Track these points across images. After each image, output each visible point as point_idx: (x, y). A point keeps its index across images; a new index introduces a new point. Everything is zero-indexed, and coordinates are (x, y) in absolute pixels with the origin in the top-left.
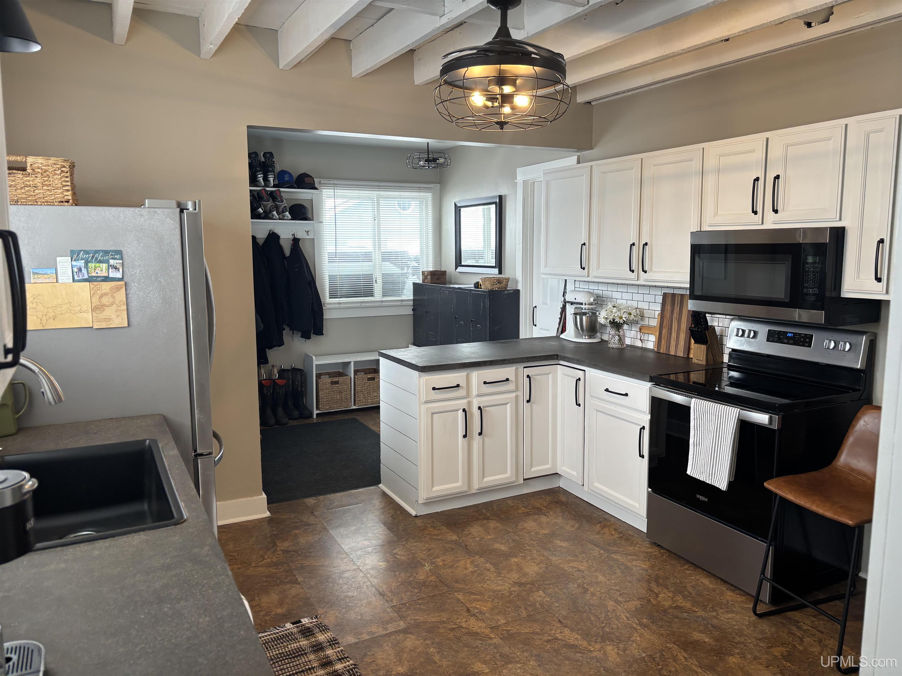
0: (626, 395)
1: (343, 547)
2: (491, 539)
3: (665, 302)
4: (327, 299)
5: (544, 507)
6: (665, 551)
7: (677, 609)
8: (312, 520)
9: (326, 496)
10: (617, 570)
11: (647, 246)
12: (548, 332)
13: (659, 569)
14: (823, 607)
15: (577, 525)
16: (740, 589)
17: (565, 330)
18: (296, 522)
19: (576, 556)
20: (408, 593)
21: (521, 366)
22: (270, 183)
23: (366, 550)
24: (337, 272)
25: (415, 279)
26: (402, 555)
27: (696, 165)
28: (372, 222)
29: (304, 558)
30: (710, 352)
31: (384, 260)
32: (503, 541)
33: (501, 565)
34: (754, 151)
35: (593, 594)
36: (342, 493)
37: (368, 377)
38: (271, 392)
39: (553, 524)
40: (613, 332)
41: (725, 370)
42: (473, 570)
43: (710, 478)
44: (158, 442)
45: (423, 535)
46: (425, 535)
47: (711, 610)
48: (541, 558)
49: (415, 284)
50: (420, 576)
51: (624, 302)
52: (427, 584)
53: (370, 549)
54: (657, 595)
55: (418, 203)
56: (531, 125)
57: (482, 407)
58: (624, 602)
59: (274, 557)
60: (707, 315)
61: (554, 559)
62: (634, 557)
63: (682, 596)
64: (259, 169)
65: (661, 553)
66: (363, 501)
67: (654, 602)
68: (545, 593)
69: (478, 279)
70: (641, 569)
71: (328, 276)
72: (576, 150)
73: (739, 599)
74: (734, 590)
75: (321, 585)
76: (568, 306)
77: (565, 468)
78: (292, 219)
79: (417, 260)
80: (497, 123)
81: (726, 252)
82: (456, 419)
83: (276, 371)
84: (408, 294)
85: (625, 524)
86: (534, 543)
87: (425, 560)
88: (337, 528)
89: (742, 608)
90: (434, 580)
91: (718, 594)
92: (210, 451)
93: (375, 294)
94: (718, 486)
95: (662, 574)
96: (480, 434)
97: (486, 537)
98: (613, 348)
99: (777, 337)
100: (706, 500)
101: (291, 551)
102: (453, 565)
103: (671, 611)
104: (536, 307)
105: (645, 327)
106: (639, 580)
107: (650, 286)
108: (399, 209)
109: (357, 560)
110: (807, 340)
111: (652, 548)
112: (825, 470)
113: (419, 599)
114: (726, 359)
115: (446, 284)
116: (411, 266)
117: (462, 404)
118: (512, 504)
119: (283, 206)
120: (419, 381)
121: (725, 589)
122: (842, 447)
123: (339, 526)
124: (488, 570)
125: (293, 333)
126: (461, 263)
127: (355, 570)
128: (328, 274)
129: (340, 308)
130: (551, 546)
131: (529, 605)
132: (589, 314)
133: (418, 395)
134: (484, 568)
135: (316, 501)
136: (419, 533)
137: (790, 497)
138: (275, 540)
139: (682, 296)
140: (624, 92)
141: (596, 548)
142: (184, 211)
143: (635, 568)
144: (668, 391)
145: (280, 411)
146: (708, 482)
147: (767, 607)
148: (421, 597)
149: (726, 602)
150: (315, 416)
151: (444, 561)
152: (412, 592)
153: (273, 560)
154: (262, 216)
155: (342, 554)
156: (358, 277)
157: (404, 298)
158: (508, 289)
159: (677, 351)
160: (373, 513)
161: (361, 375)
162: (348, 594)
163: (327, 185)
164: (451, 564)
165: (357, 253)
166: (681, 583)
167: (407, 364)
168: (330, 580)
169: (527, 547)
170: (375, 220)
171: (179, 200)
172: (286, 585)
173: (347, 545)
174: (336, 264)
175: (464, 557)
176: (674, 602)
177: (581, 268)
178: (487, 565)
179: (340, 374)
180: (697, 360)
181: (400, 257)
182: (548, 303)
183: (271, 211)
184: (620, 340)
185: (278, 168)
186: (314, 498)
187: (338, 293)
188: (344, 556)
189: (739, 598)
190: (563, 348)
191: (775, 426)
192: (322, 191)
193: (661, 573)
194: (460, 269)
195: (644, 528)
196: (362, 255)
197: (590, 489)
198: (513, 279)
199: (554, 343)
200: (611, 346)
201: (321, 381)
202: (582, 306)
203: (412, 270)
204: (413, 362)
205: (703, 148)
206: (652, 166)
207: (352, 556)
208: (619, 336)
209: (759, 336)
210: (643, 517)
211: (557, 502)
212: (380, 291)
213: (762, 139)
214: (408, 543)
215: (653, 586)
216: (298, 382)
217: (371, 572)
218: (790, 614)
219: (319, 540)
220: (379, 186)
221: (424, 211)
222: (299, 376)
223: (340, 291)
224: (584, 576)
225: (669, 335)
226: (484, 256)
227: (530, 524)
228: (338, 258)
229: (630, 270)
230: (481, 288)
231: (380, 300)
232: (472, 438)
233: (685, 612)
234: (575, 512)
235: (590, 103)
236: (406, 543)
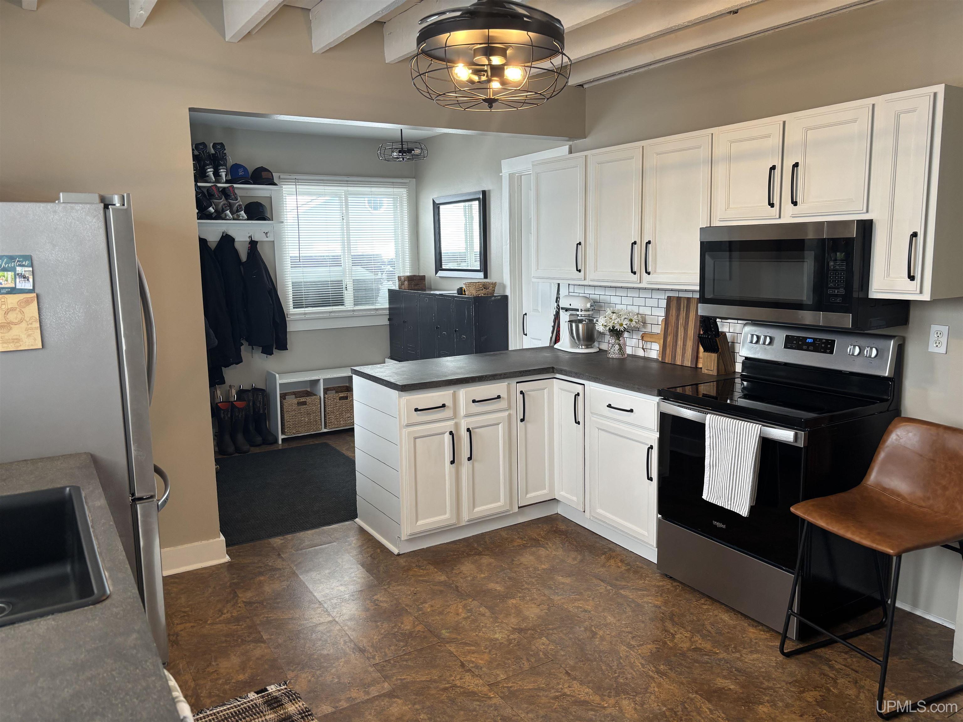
0: (631, 411)
1: (315, 594)
2: (484, 578)
3: (670, 307)
4: (290, 309)
5: (542, 537)
6: (679, 584)
7: (696, 651)
8: (279, 564)
9: (295, 534)
10: (628, 608)
11: (650, 245)
12: (541, 341)
13: (674, 605)
14: (854, 641)
15: (579, 557)
16: (762, 625)
17: (559, 339)
18: (261, 567)
19: (581, 594)
20: (393, 648)
21: (513, 381)
22: (222, 178)
23: (342, 597)
24: (301, 279)
25: (391, 285)
26: (384, 601)
27: (704, 153)
28: (340, 221)
29: (270, 610)
30: (721, 361)
31: (354, 264)
32: (499, 580)
33: (498, 609)
34: (768, 136)
35: (602, 639)
36: (313, 531)
37: (340, 396)
38: (229, 416)
39: (553, 557)
40: (612, 341)
41: (738, 381)
42: (466, 616)
43: (729, 503)
44: (82, 490)
45: (407, 577)
46: (409, 577)
47: (734, 651)
48: (542, 597)
49: (390, 291)
50: (405, 626)
51: (624, 307)
52: (414, 634)
53: (347, 596)
54: (673, 636)
55: (392, 200)
56: (524, 103)
57: (471, 429)
58: (638, 646)
59: (234, 611)
60: (718, 320)
61: (556, 598)
62: (645, 592)
63: (701, 636)
64: (208, 162)
65: (675, 586)
66: (337, 539)
67: (671, 645)
68: (548, 640)
69: (461, 284)
70: (654, 606)
71: (291, 283)
72: (567, 138)
73: (762, 637)
74: (756, 627)
75: (290, 642)
76: (561, 312)
77: (563, 493)
78: (248, 219)
79: (392, 264)
80: (485, 100)
81: (730, 250)
82: (442, 443)
83: (234, 392)
84: (383, 302)
85: (632, 555)
86: (533, 580)
87: (411, 606)
88: (307, 572)
89: (767, 646)
90: (422, 630)
91: (739, 631)
92: (152, 494)
93: (346, 302)
94: (738, 512)
95: (677, 610)
96: (470, 459)
97: (478, 575)
98: (613, 359)
99: (795, 344)
100: (724, 526)
101: (254, 603)
102: (443, 610)
103: (690, 654)
104: (526, 314)
105: (648, 335)
106: (652, 620)
107: (652, 289)
108: (370, 209)
109: (332, 610)
110: (829, 346)
111: (663, 580)
112: (854, 490)
113: (405, 654)
114: (739, 368)
115: (425, 290)
116: (385, 270)
117: (449, 425)
118: (507, 536)
119: (237, 205)
120: (399, 402)
121: (746, 624)
122: (872, 464)
123: (310, 570)
124: (483, 615)
125: (253, 349)
126: (441, 266)
127: (330, 622)
128: (291, 280)
129: (306, 319)
130: (553, 583)
131: (532, 655)
132: (586, 321)
133: (398, 417)
134: (479, 612)
135: (283, 541)
136: (403, 574)
137: (822, 523)
138: (236, 590)
139: (689, 299)
140: (620, 73)
141: (602, 584)
142: (110, 207)
143: (646, 606)
144: (678, 406)
145: (240, 437)
146: (727, 508)
147: (794, 644)
148: (408, 651)
149: (748, 641)
150: (280, 442)
151: (432, 606)
152: (396, 645)
153: (233, 614)
154: (214, 216)
155: (314, 603)
156: (325, 283)
157: (378, 306)
158: (495, 295)
159: (684, 360)
160: (349, 553)
161: (332, 394)
162: (322, 652)
163: (287, 180)
164: (441, 610)
165: (324, 256)
166: (699, 620)
167: (384, 382)
168: (301, 635)
169: (526, 586)
170: (343, 219)
171: (102, 193)
172: (249, 645)
173: (321, 592)
174: (300, 270)
175: (455, 600)
176: (692, 643)
177: (577, 270)
178: (481, 609)
179: (308, 394)
180: (707, 370)
181: (373, 261)
182: (540, 310)
183: (223, 211)
184: (621, 349)
185: (231, 161)
186: (281, 538)
187: (303, 302)
188: (317, 605)
189: (762, 634)
190: (557, 359)
191: (801, 444)
192: (282, 187)
193: (675, 609)
194: (441, 273)
195: (653, 558)
196: (329, 259)
197: (592, 516)
198: (500, 283)
199: (547, 354)
200: (610, 356)
201: (286, 402)
202: (578, 313)
203: (386, 275)
204: (392, 380)
205: (712, 134)
206: (655, 155)
207: (326, 606)
208: (619, 345)
209: (775, 342)
210: (653, 546)
211: (555, 532)
212: (351, 299)
213: (779, 122)
214: (391, 587)
215: (669, 625)
216: (260, 403)
217: (349, 623)
218: (818, 651)
219: (288, 587)
220: (347, 181)
221: (398, 209)
222: (260, 397)
223: (305, 300)
224: (591, 618)
225: (674, 344)
226: (466, 258)
227: (527, 559)
228: (302, 263)
229: (632, 272)
230: (465, 294)
231: (352, 309)
232: (460, 464)
233: (706, 655)
234: (576, 542)
235: (583, 86)
236: (389, 587)
